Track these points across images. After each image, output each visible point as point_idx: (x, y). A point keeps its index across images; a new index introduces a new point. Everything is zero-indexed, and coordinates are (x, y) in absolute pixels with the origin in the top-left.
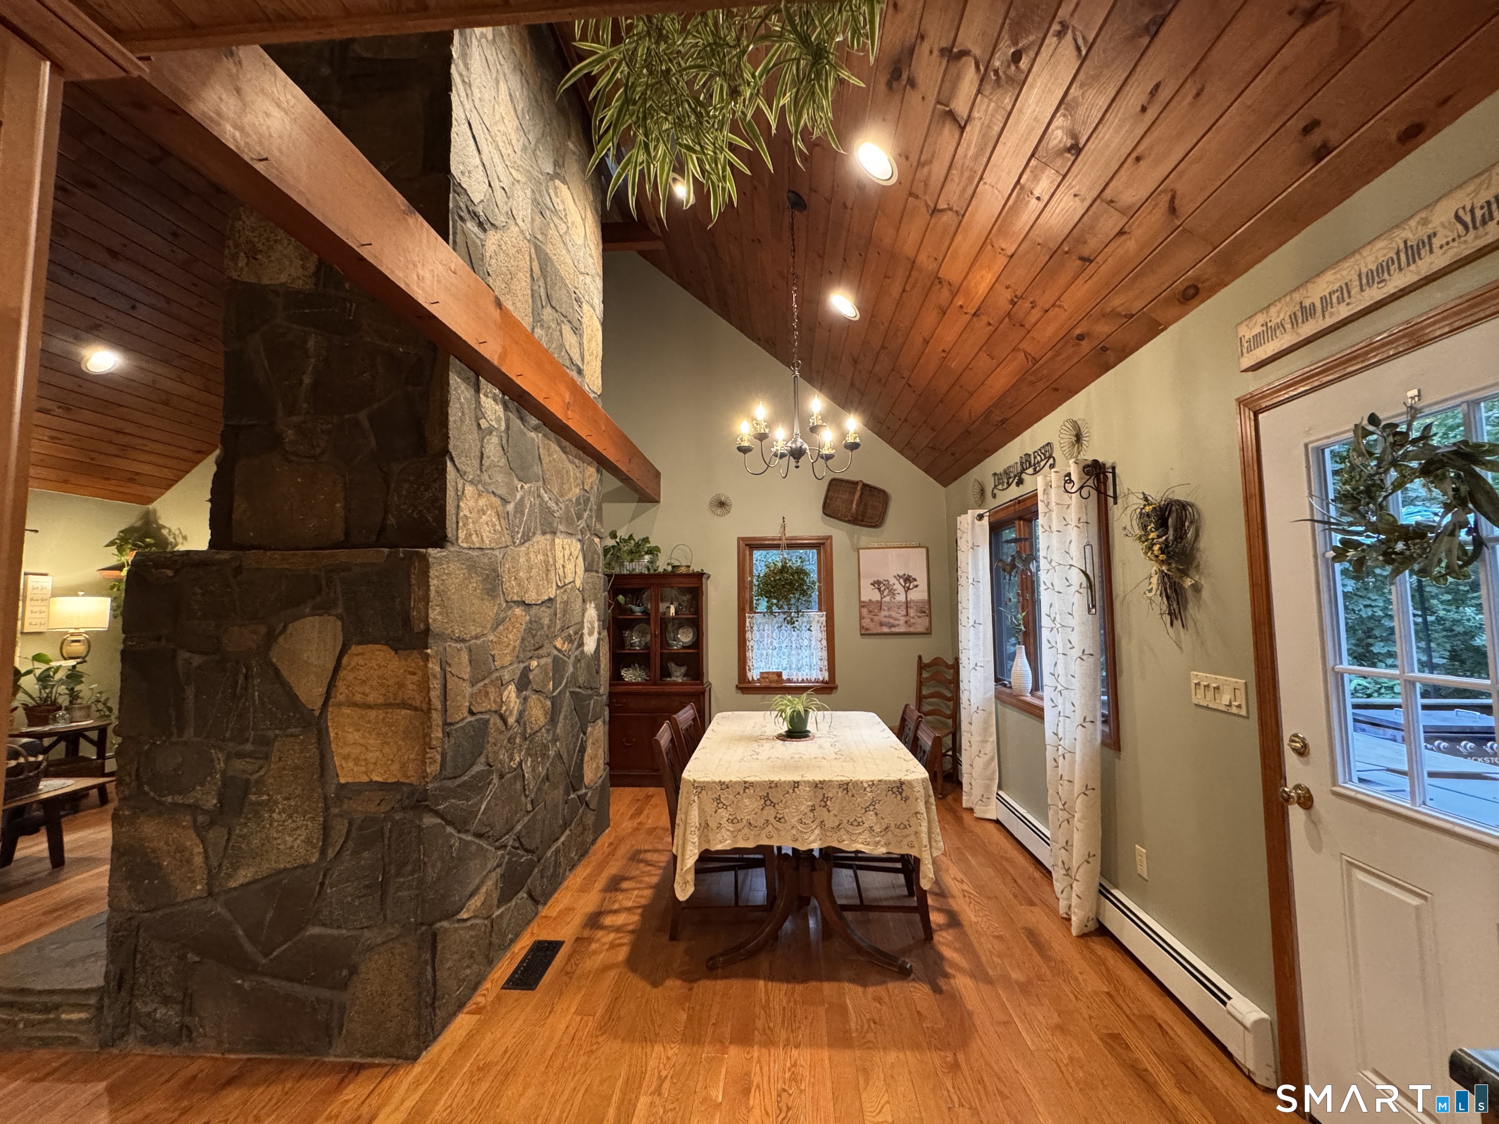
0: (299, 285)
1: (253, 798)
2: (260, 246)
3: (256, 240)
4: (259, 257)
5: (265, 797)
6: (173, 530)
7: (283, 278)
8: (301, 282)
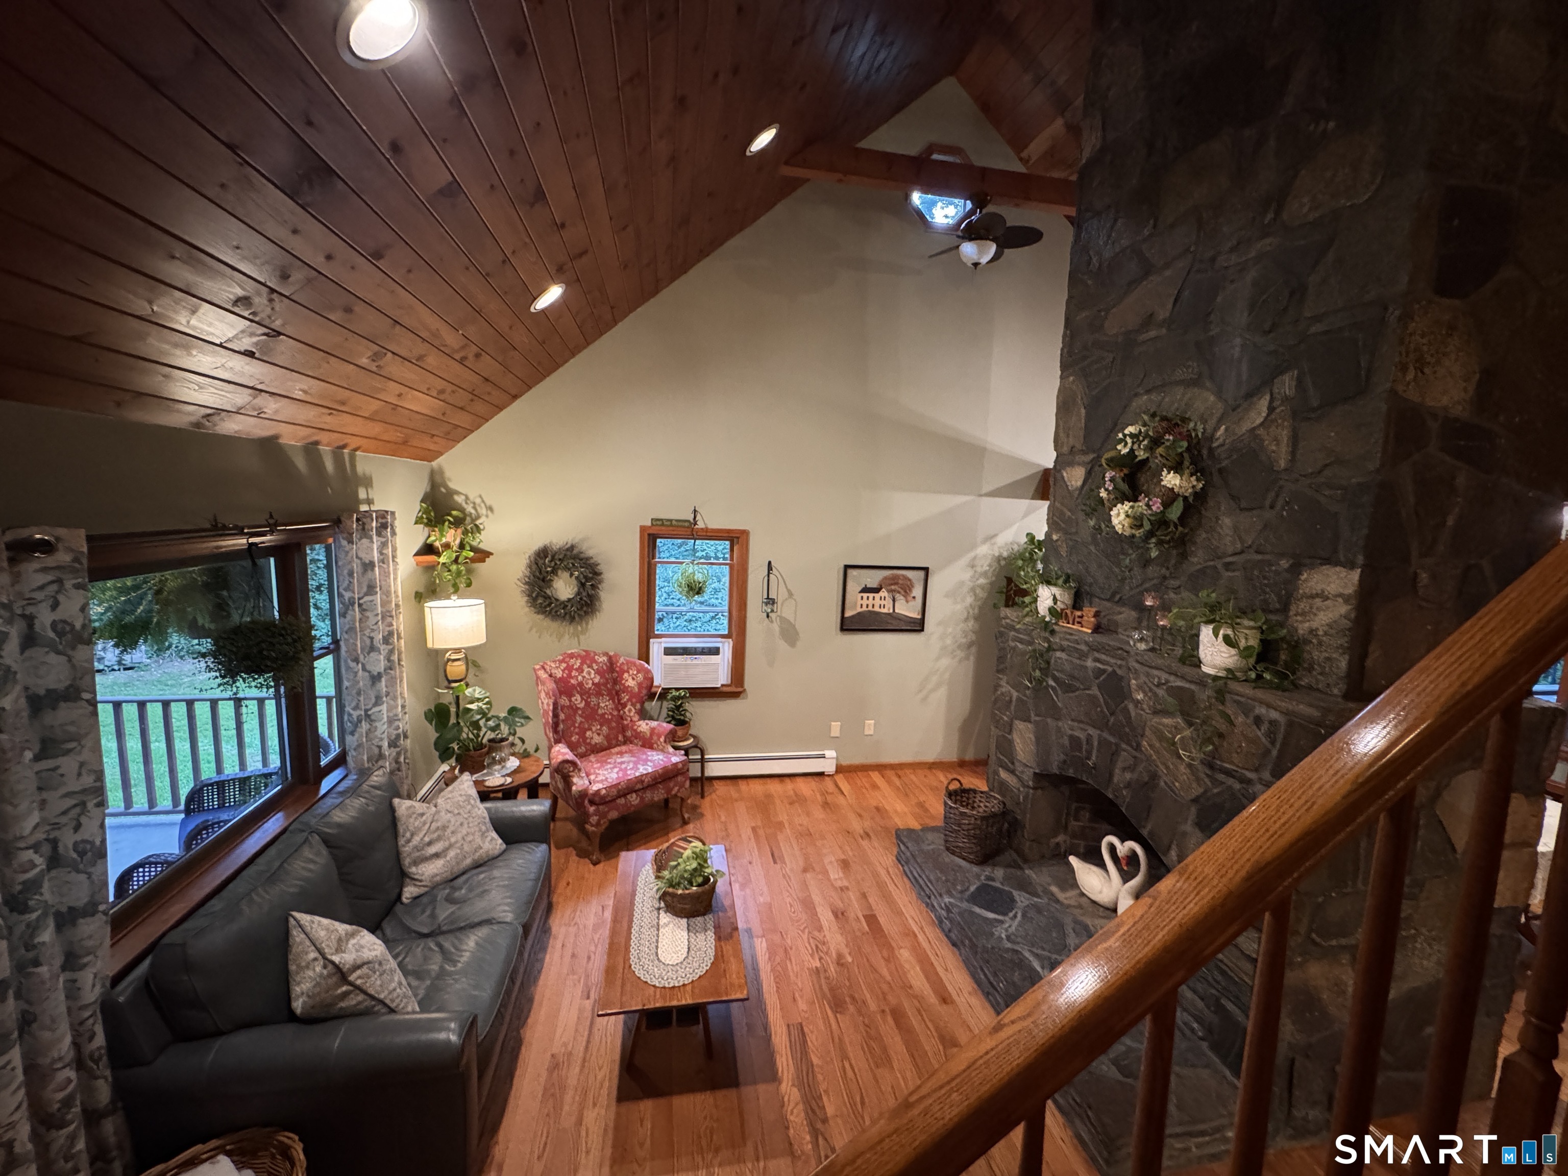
0: (1457, 411)
1: (1404, 933)
2: (1429, 359)
3: (1425, 348)
4: (1426, 370)
5: (1413, 931)
6: (471, 497)
7: (1445, 401)
8: (1460, 408)
